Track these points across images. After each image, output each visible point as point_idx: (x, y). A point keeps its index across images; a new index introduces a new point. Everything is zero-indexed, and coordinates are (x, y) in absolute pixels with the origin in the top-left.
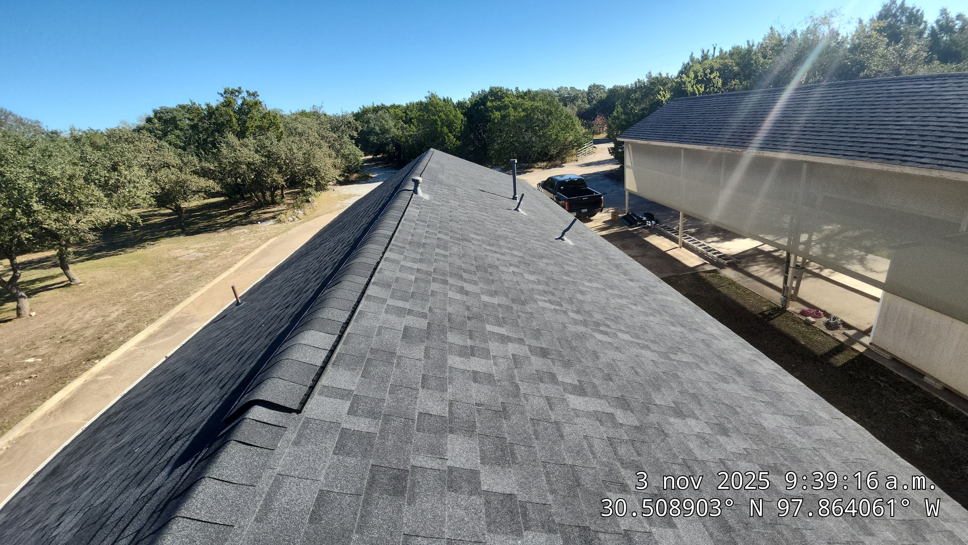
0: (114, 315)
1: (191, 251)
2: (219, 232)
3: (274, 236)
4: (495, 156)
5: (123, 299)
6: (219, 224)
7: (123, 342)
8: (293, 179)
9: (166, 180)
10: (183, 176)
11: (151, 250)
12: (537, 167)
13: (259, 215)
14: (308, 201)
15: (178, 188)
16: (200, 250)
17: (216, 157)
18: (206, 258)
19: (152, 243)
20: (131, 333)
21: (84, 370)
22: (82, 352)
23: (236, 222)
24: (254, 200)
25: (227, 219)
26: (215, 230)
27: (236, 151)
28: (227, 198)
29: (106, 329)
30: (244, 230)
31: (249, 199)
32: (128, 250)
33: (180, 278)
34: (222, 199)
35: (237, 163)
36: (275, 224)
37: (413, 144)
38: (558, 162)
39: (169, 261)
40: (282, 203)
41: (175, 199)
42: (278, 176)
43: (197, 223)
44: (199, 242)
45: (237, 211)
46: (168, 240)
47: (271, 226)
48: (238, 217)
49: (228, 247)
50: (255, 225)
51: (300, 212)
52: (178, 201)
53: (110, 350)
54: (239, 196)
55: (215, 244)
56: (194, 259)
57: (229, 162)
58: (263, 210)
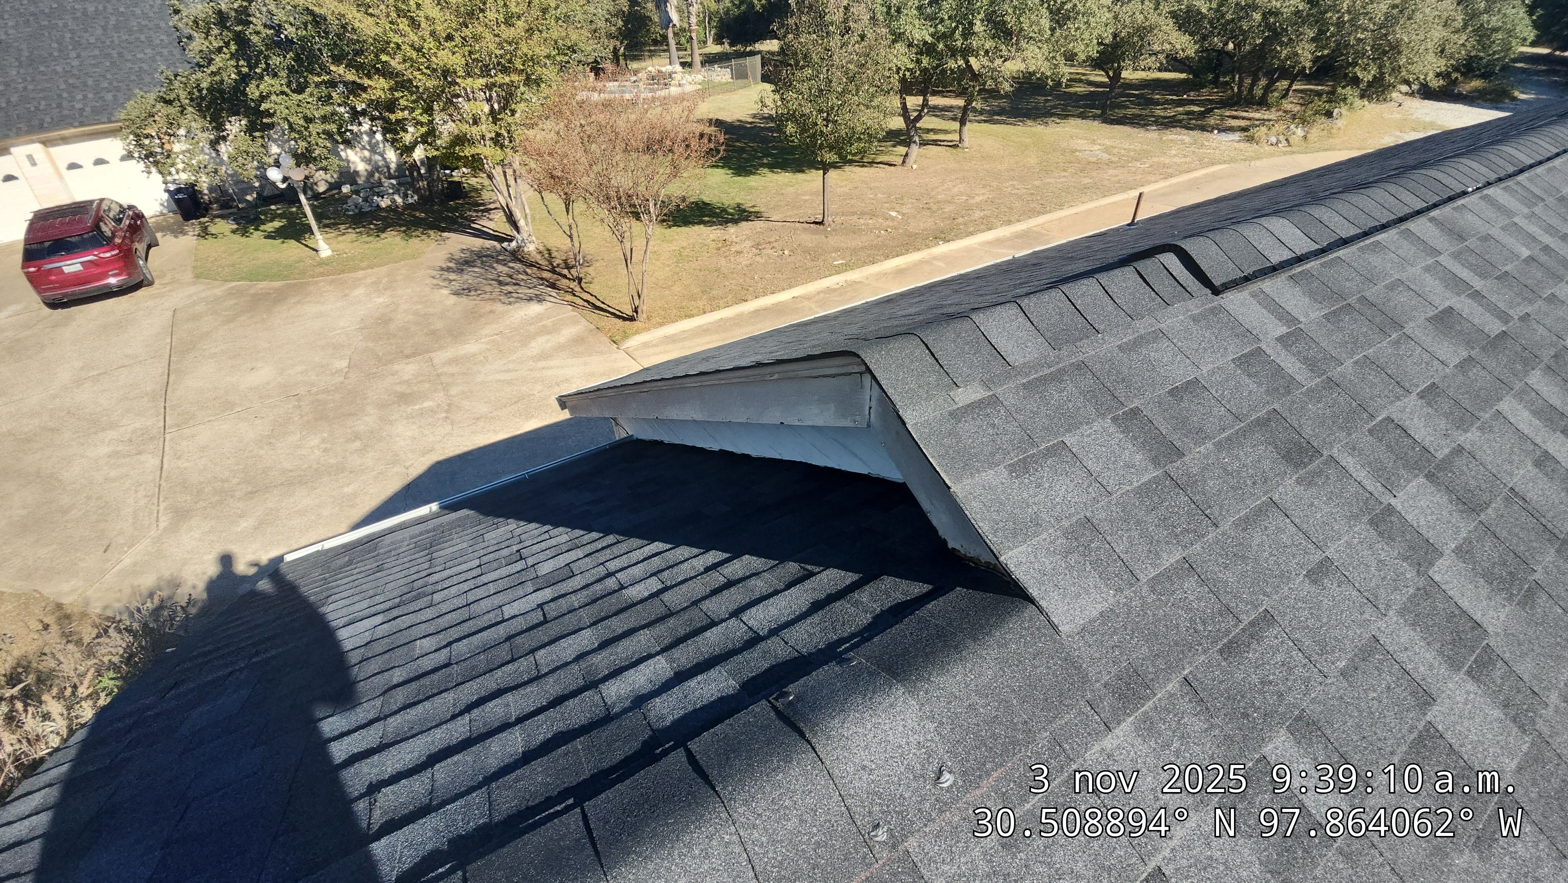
0: (978, 199)
1: (1097, 147)
2: (1148, 130)
3: (1225, 162)
5: (995, 184)
6: (1154, 116)
7: (971, 234)
8: (1331, 58)
10: (1153, 19)
11: (1053, 130)
13: (1223, 118)
14: (1329, 114)
15: (1136, 39)
16: (1107, 150)
18: (1109, 163)
19: (1058, 121)
20: (983, 227)
21: (928, 247)
22: (934, 227)
23: (1180, 121)
24: (1232, 88)
25: (1170, 113)
28: (1191, 77)
29: (964, 212)
31: (1226, 85)
32: (1029, 122)
34: (1183, 76)
36: (1239, 141)
41: (1121, 58)
42: (1307, 46)
45: (1192, 102)
46: (1079, 121)
48: (1188, 113)
50: (1207, 134)
52: (1123, 64)
53: (958, 237)
54: (1211, 77)
56: (1094, 159)
58: (1236, 111)
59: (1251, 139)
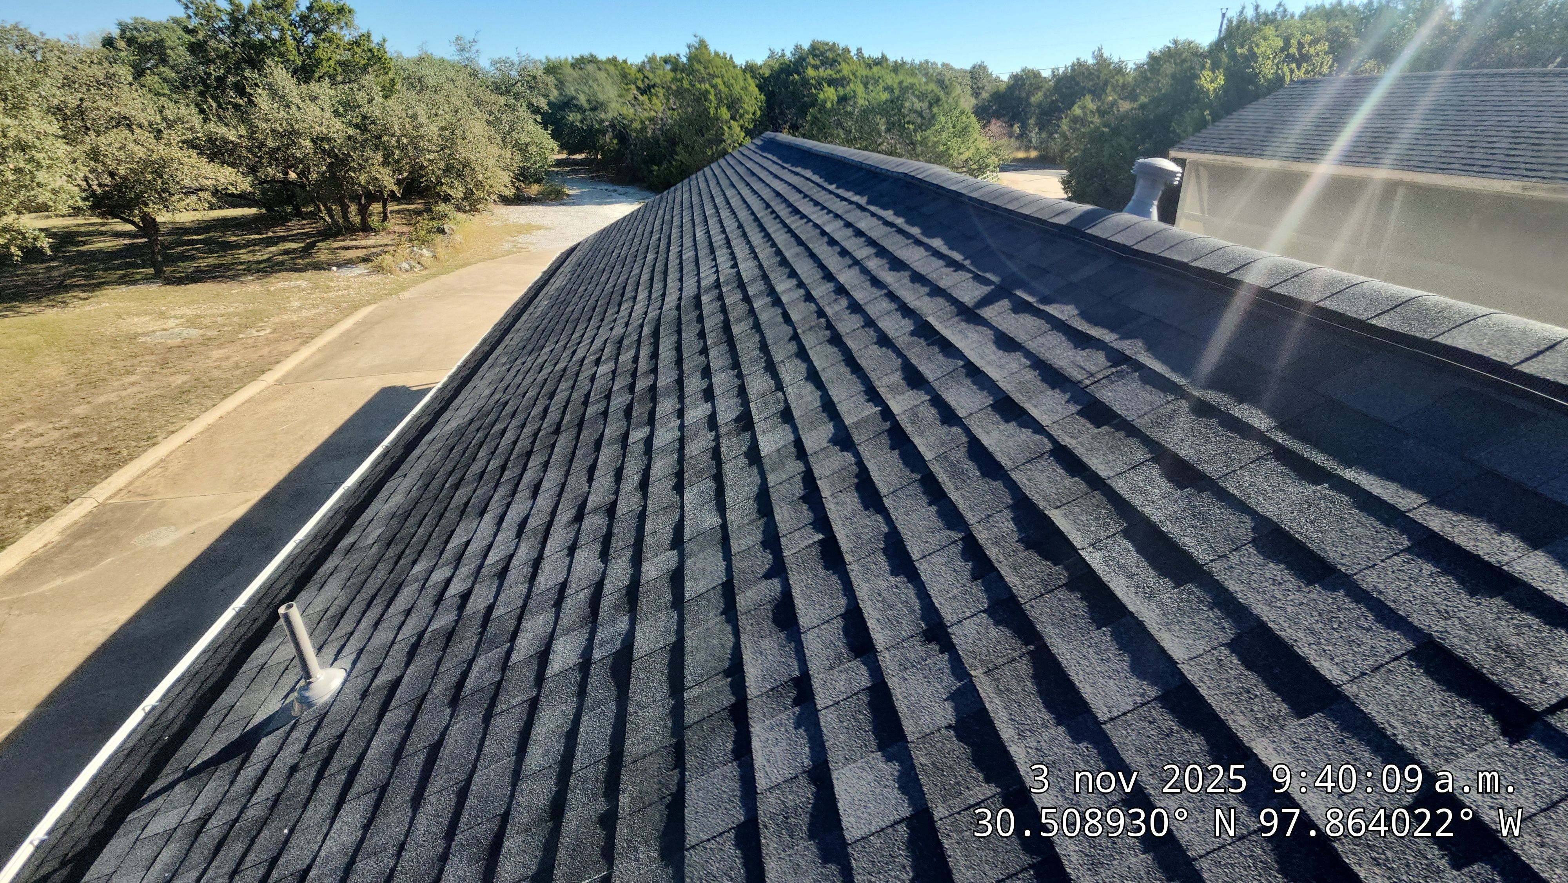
1: (171, 323)
2: (242, 282)
3: (369, 303)
6: (241, 263)
8: (413, 180)
9: (122, 155)
10: (161, 150)
13: (333, 251)
14: (441, 231)
15: (149, 177)
16: (192, 322)
17: (243, 114)
18: (207, 342)
23: (282, 263)
24: (322, 218)
25: (263, 254)
26: (235, 277)
27: (289, 107)
28: (264, 211)
30: (299, 282)
31: (314, 216)
33: (135, 389)
34: (253, 211)
35: (291, 135)
36: (369, 274)
39: (114, 343)
40: (384, 229)
41: (139, 200)
42: (382, 169)
43: (193, 258)
44: (192, 302)
45: (284, 239)
46: (121, 290)
47: (360, 279)
48: (287, 252)
49: (262, 320)
50: (325, 273)
51: (426, 252)
52: (146, 205)
54: (289, 209)
55: (231, 309)
56: (177, 342)
57: (273, 131)
58: (343, 240)
59: (380, 269)
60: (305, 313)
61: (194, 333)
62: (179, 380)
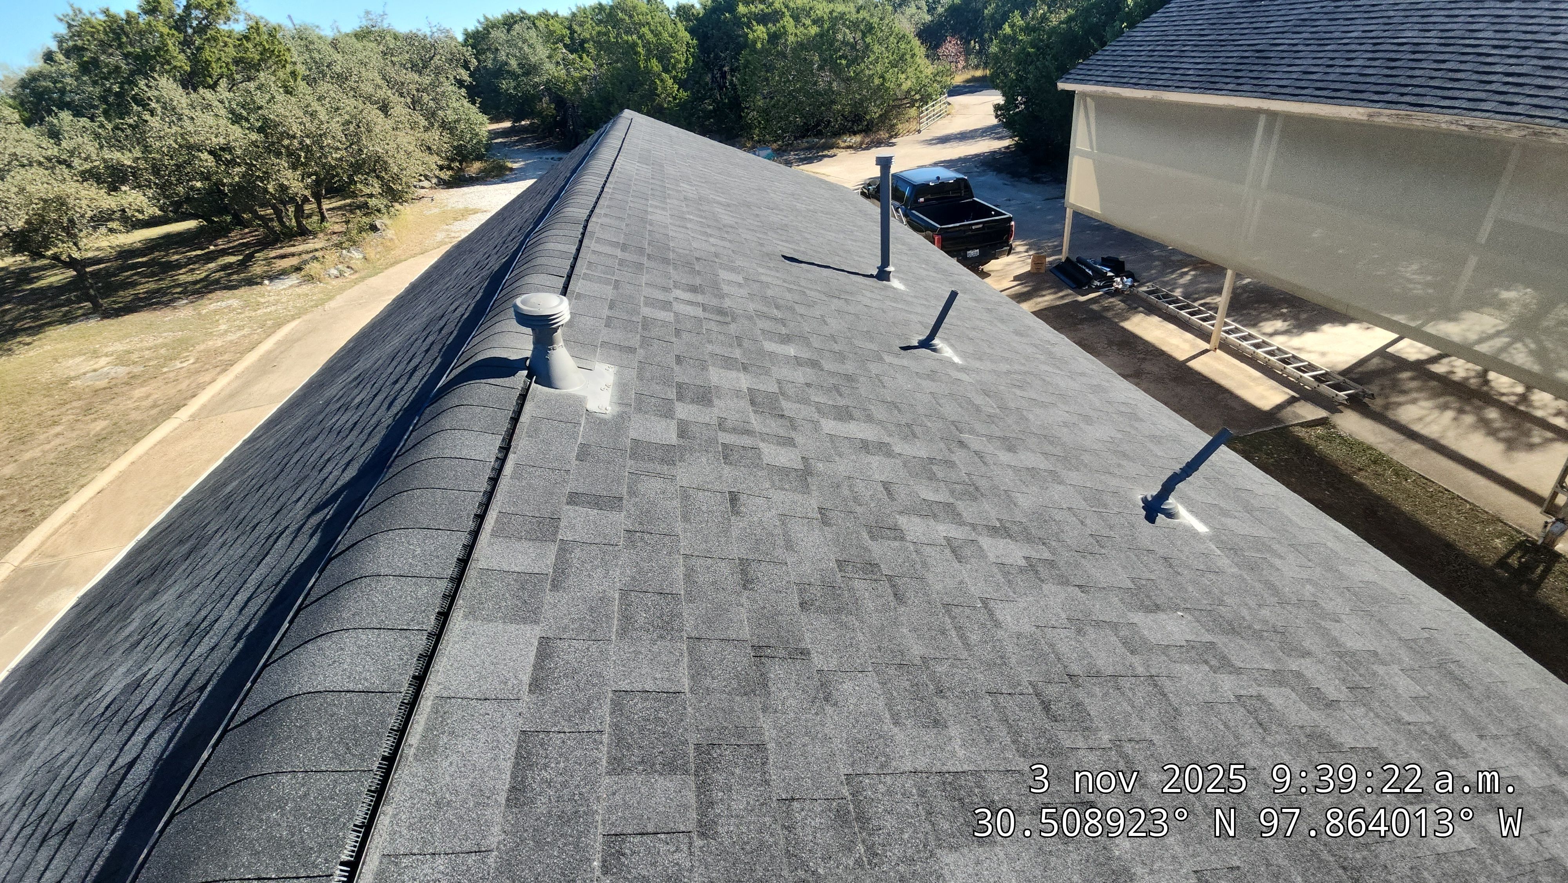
2: (175, 308)
4: (760, 123)
12: (843, 145)
16: (122, 359)
18: (132, 380)
25: (200, 274)
26: (166, 304)
28: (204, 223)
30: (230, 302)
35: (188, 150)
36: (299, 285)
37: (590, 96)
38: (884, 135)
39: (48, 389)
44: (126, 336)
46: (63, 330)
49: (187, 349)
50: (257, 289)
51: (355, 254)
55: (161, 340)
56: (103, 383)
57: (169, 147)
58: (281, 248)
59: (310, 279)
60: (231, 337)
61: (122, 371)
62: (99, 426)
